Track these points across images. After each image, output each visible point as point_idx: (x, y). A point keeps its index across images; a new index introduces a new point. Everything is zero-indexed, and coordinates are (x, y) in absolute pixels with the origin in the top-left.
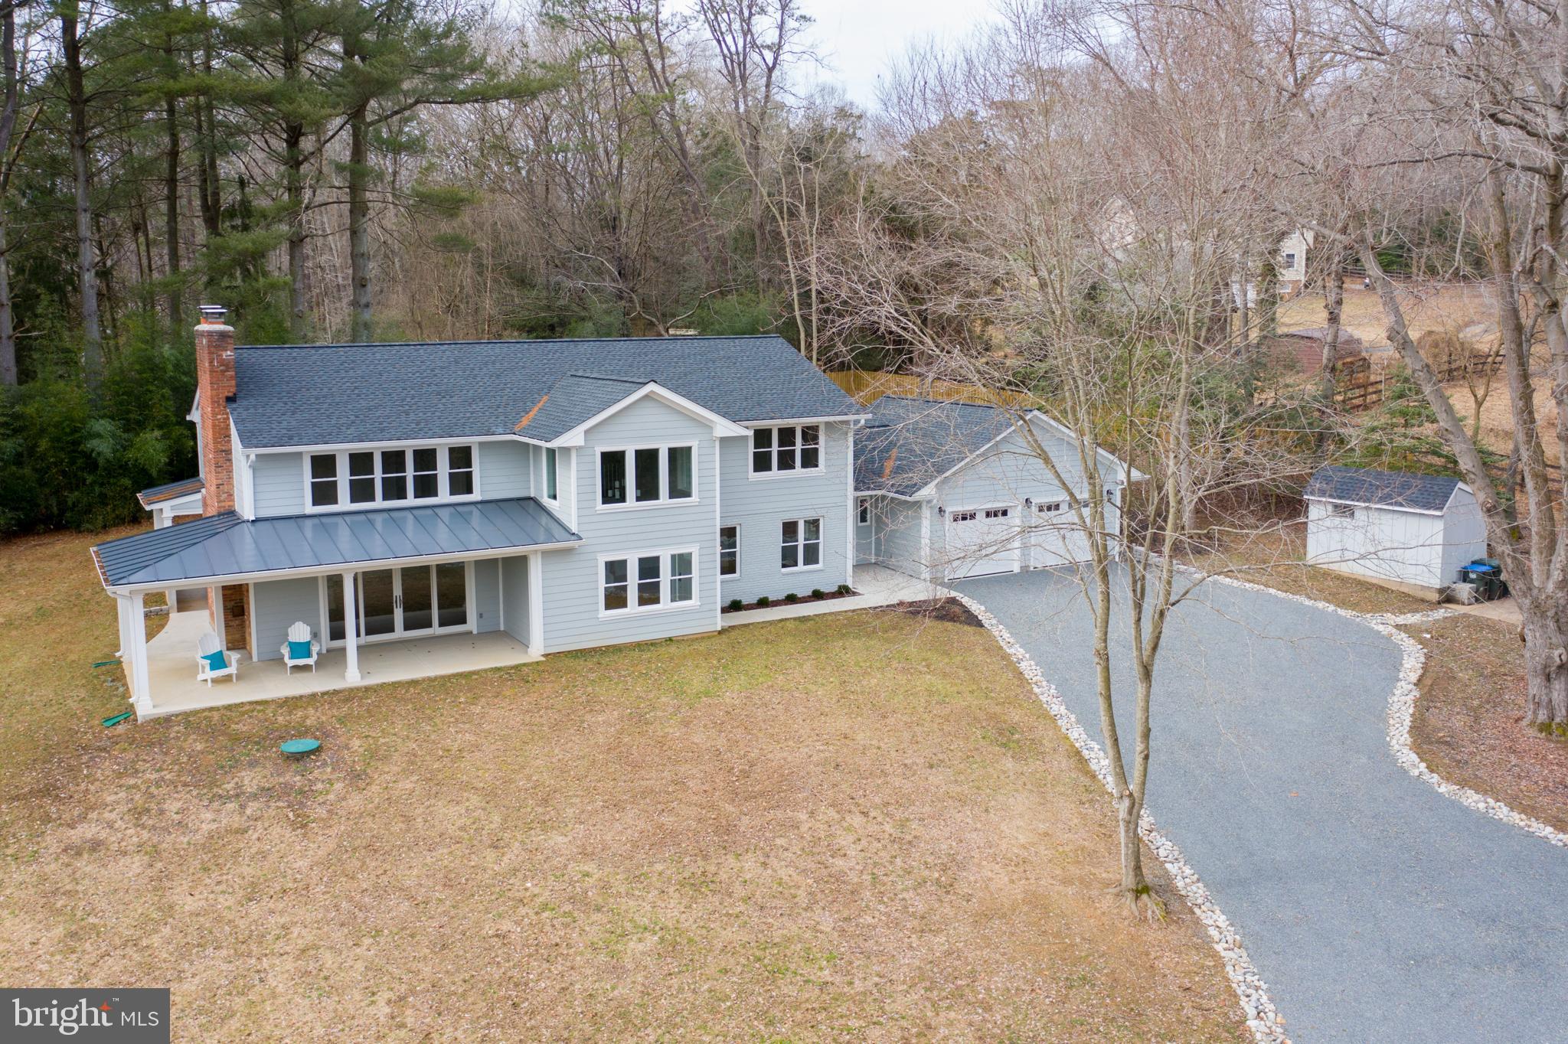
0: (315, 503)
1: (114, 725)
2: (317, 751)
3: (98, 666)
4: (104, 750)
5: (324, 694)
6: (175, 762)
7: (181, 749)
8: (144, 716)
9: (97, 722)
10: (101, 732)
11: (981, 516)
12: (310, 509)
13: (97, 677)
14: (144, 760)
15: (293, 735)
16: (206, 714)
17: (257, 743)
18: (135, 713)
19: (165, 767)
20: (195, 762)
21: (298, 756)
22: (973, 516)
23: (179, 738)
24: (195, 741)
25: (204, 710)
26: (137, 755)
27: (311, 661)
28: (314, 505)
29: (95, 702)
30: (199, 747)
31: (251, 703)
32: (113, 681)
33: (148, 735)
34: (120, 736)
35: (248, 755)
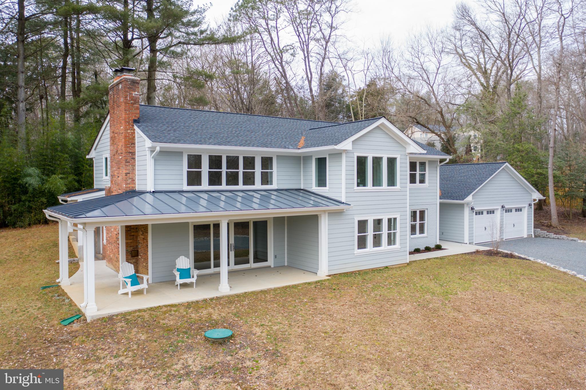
0: (189, 184)
1: (70, 324)
2: (231, 337)
3: (44, 288)
4: (67, 342)
5: (212, 299)
6: (128, 349)
7: (129, 340)
8: (92, 317)
9: (56, 322)
10: (61, 329)
11: (485, 213)
12: (186, 188)
13: (46, 294)
14: (102, 349)
15: (208, 326)
16: (137, 314)
17: (186, 333)
18: (84, 315)
19: (121, 353)
20: (144, 349)
21: (221, 341)
22: (482, 213)
23: (124, 331)
24: (138, 332)
25: (135, 311)
26: (95, 345)
27: (193, 280)
28: (188, 185)
29: (50, 309)
30: (143, 337)
31: (166, 306)
32: (58, 296)
33: (100, 330)
34: (77, 331)
35: (183, 342)
